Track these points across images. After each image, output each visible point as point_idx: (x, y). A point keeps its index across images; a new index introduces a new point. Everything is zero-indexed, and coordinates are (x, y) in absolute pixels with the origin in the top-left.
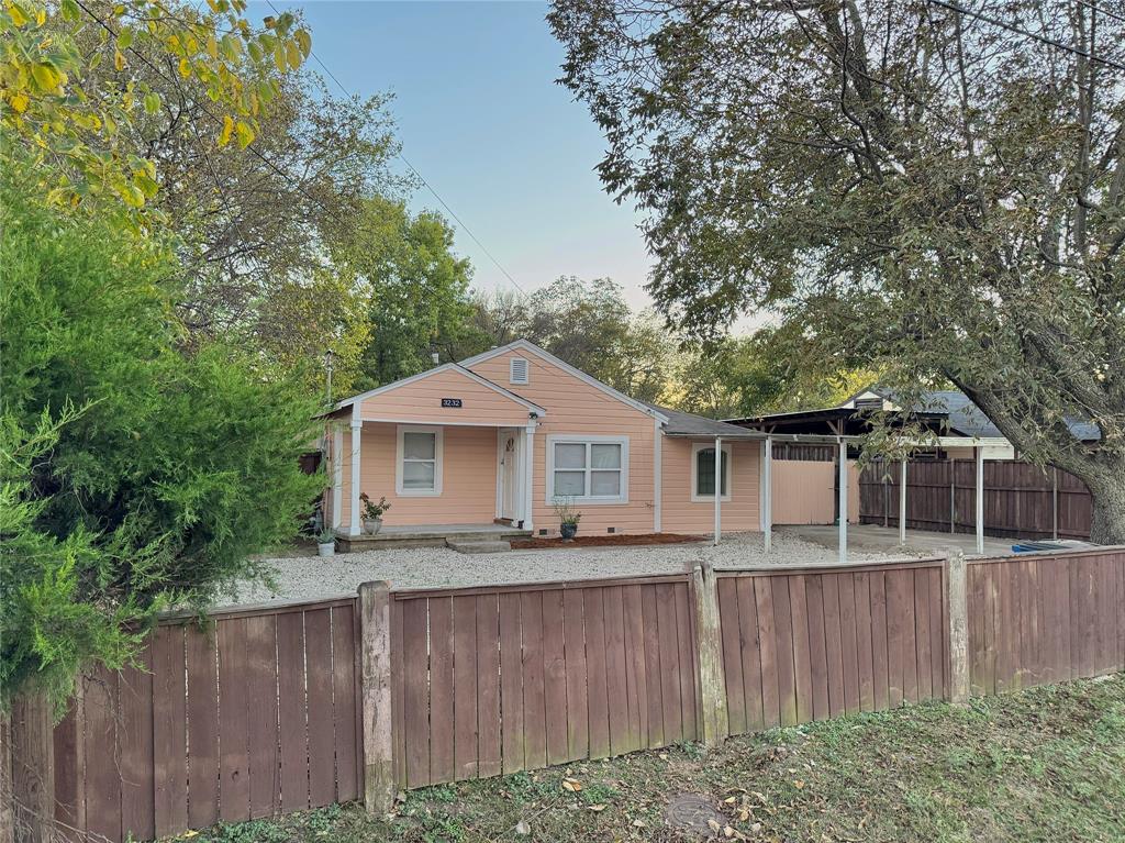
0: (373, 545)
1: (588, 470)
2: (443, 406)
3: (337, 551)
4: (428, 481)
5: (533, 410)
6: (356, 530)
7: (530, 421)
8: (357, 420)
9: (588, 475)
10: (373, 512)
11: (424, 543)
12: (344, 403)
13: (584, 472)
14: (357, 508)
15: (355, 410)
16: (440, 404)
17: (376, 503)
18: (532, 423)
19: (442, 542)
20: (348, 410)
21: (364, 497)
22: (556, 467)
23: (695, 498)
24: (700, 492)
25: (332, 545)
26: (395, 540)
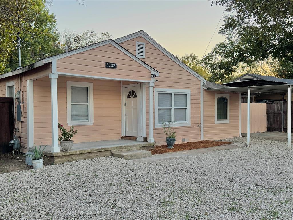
0: (69, 158)
1: (173, 108)
2: (106, 67)
3: (46, 164)
4: (84, 116)
5: (153, 72)
6: (56, 149)
7: (152, 79)
8: (54, 74)
9: (173, 111)
10: (66, 136)
11: (99, 154)
12: (46, 61)
13: (171, 109)
14: (56, 133)
15: (54, 66)
16: (104, 66)
17: (68, 130)
18: (153, 80)
19: (109, 153)
20: (48, 66)
21: (60, 126)
22: (159, 106)
23: (217, 122)
24: (219, 118)
25: (42, 160)
26: (82, 154)
